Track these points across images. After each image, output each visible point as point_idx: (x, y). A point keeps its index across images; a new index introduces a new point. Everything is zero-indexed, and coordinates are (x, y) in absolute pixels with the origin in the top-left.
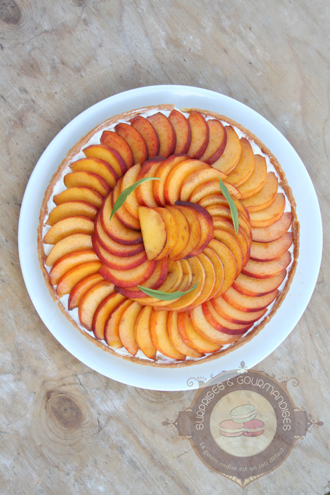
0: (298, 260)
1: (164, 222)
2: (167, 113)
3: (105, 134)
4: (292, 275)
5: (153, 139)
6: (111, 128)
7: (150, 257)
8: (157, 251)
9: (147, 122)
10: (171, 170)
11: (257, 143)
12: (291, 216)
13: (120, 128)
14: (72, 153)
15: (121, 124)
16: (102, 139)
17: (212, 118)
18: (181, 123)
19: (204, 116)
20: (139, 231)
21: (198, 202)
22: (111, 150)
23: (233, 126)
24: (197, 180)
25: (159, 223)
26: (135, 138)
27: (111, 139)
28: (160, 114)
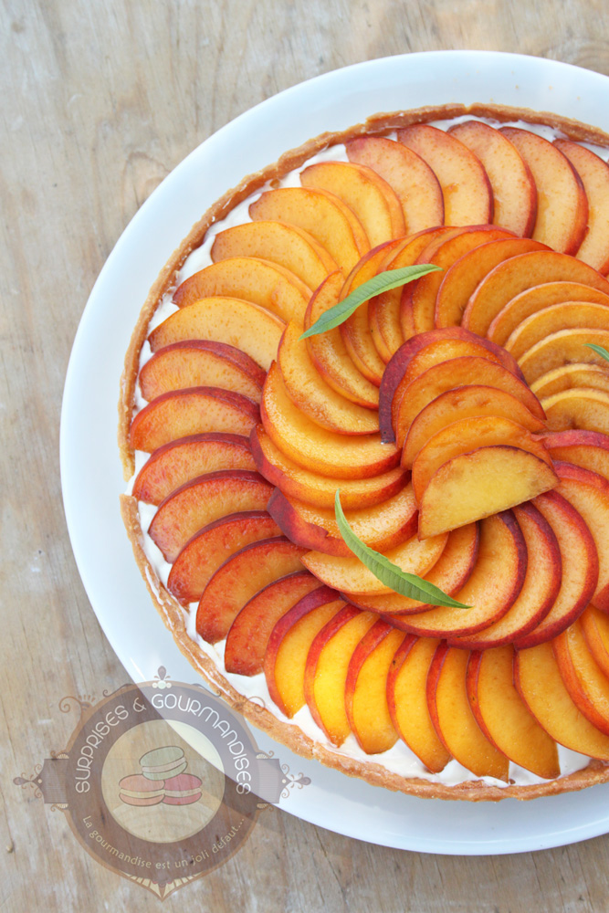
0: (468, 105)
1: (449, 462)
2: (147, 512)
3: (237, 665)
4: (510, 112)
5: (226, 535)
6: (217, 651)
7: (548, 482)
8: (531, 466)
9: (182, 558)
10: (304, 468)
11: (179, 264)
12: (357, 142)
13: (209, 629)
14: (305, 744)
15: (199, 629)
16: (248, 670)
17: (138, 390)
18: (166, 467)
19: (135, 414)
20: (480, 527)
21: (374, 383)
22: (276, 641)
23: (150, 332)
24: (318, 397)
25: (457, 474)
26: (231, 583)
28: (153, 531)
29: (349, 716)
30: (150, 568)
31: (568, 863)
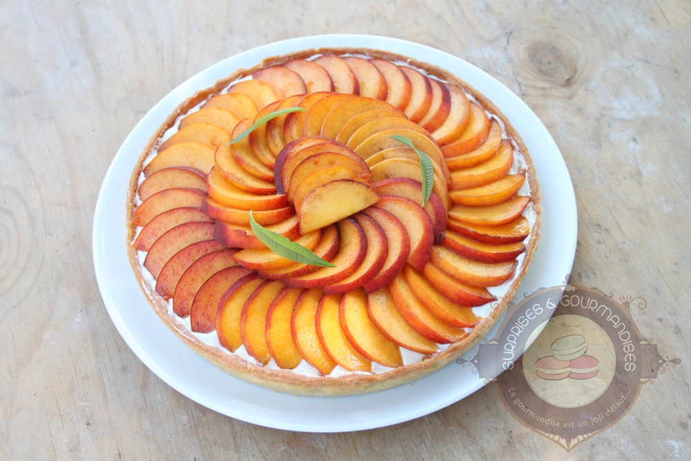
1: (314, 190)
2: (142, 255)
3: (197, 328)
5: (189, 254)
6: (186, 322)
7: (374, 199)
8: (362, 189)
9: (163, 273)
10: (232, 207)
11: (161, 135)
12: (258, 73)
13: (181, 311)
14: (242, 363)
15: (175, 310)
16: (208, 329)
17: (137, 197)
18: (154, 229)
19: (135, 209)
20: (337, 226)
21: (271, 168)
22: (221, 307)
23: (144, 168)
24: (238, 174)
25: (320, 197)
26: (193, 280)
27: (204, 313)
28: (147, 264)
29: (268, 344)
30: (145, 282)
31: (426, 449)
